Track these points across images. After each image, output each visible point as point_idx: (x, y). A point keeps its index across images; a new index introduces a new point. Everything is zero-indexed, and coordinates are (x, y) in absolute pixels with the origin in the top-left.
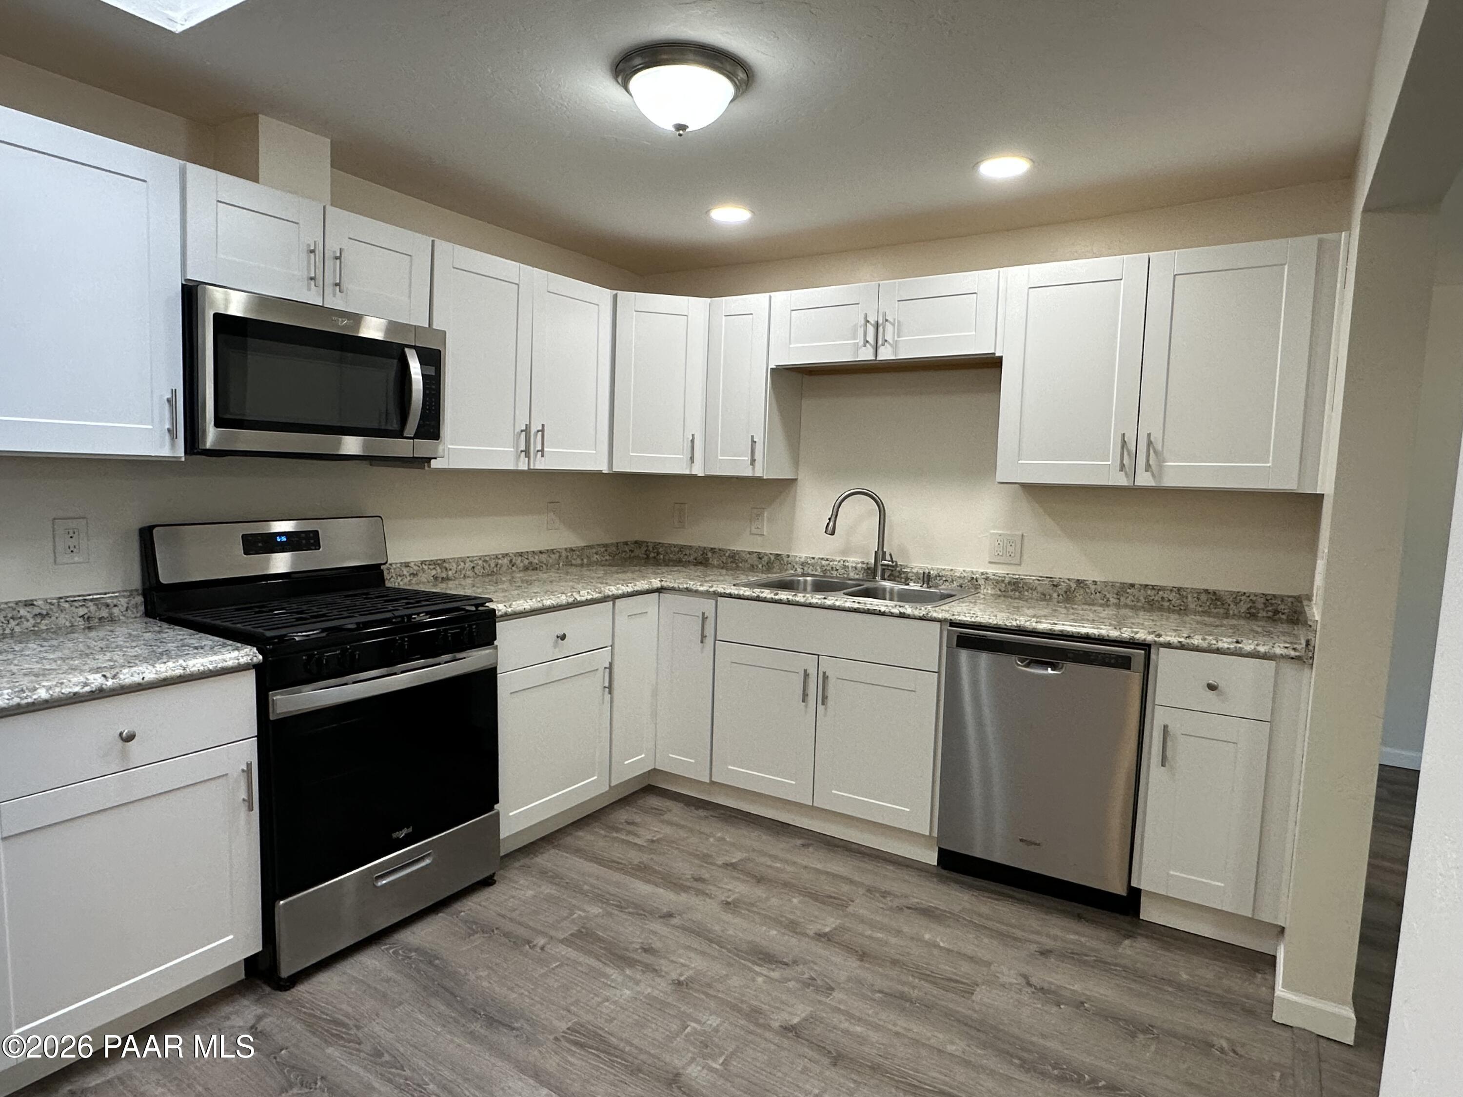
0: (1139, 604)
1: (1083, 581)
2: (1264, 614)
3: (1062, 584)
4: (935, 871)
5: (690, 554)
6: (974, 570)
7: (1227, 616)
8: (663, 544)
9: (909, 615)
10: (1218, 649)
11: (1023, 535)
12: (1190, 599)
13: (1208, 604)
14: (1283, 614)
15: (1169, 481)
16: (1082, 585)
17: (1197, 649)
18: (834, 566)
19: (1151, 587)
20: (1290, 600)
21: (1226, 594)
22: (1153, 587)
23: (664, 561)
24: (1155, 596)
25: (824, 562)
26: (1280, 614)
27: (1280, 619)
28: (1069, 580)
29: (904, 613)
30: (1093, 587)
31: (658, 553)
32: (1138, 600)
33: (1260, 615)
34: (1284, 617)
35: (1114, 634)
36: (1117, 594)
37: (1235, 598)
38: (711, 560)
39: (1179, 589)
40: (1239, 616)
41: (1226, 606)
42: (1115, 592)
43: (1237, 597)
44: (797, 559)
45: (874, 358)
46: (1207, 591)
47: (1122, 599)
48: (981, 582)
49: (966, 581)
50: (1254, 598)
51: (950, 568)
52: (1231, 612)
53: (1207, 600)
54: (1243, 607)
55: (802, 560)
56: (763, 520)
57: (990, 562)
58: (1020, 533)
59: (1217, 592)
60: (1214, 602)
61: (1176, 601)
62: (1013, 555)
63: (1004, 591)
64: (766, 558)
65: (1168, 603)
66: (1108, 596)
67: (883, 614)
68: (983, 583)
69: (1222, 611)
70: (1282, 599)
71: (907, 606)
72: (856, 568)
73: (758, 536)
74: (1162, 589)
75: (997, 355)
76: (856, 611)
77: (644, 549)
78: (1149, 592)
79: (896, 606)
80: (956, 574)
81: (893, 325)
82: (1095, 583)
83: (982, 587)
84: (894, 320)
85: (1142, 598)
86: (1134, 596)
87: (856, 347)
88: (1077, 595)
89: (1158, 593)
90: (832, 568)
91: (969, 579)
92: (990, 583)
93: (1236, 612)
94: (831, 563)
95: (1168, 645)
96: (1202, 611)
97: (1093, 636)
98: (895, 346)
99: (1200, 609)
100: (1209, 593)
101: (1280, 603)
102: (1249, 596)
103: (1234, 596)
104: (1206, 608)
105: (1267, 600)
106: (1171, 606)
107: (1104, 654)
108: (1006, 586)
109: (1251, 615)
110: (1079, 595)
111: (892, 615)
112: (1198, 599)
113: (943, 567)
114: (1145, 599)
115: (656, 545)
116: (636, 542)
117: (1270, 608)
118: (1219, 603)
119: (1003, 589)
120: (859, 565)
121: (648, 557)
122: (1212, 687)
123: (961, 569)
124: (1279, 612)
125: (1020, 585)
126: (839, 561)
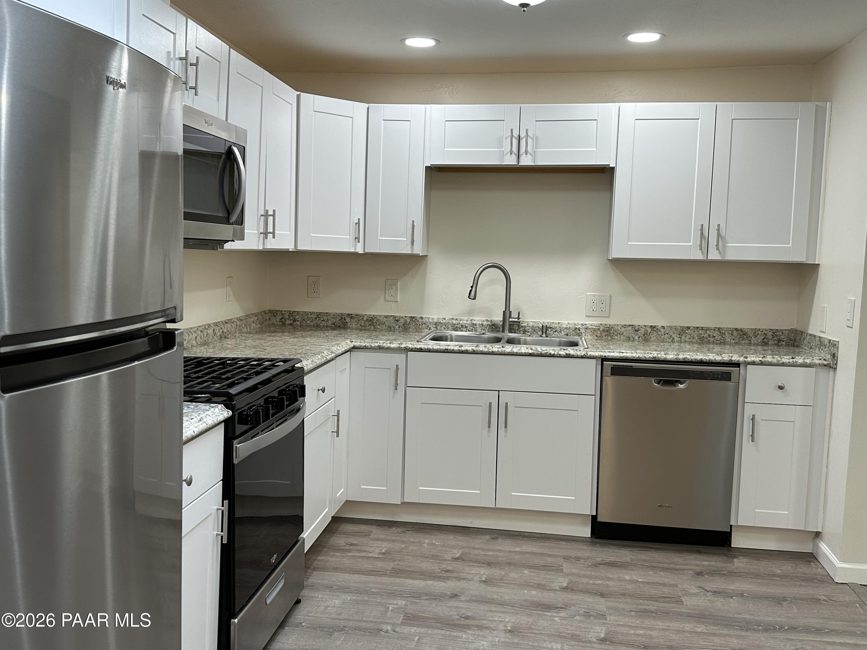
0: (694, 340)
1: (655, 327)
2: (773, 343)
3: (641, 329)
4: (589, 539)
5: (328, 320)
6: (576, 322)
7: (750, 344)
8: (298, 312)
9: (573, 355)
10: (783, 363)
11: (610, 295)
12: (727, 334)
13: (738, 337)
14: (783, 341)
15: (731, 256)
16: (655, 329)
17: (771, 364)
18: (464, 324)
19: (701, 328)
20: (787, 332)
21: (749, 330)
22: (702, 329)
23: (301, 326)
24: (704, 334)
25: (454, 322)
26: (782, 342)
27: (782, 345)
28: (645, 326)
29: (570, 354)
30: (663, 330)
31: (295, 320)
32: (694, 338)
33: (769, 343)
34: (784, 343)
35: (718, 358)
36: (679, 334)
37: (755, 333)
38: (349, 324)
39: (719, 329)
40: (757, 345)
41: (749, 338)
42: (678, 333)
43: (756, 332)
44: (431, 320)
45: (516, 164)
46: (736, 329)
47: (683, 337)
48: (582, 331)
49: (571, 331)
50: (766, 332)
51: (557, 322)
52: (753, 342)
53: (738, 335)
54: (760, 338)
55: (435, 320)
56: (396, 289)
57: (587, 316)
58: (608, 294)
59: (743, 330)
60: (742, 336)
61: (718, 338)
62: (604, 310)
63: (600, 336)
64: (402, 320)
65: (713, 339)
66: (673, 336)
67: (553, 356)
68: (584, 331)
69: (747, 342)
70: (782, 331)
71: (569, 349)
72: (482, 325)
73: (392, 303)
74: (708, 329)
75: (611, 166)
76: (531, 355)
77: (278, 318)
78: (701, 332)
79: (561, 349)
80: (563, 326)
81: (532, 139)
82: (663, 327)
83: (583, 335)
84: (533, 135)
85: (695, 336)
86: (690, 335)
87: (502, 154)
88: (652, 336)
89: (706, 332)
90: (462, 326)
91: (573, 329)
92: (589, 331)
93: (755, 342)
94: (461, 322)
95: (753, 363)
96: (735, 343)
97: (705, 361)
98: (534, 155)
99: (734, 341)
100: (738, 330)
101: (781, 334)
102: (762, 331)
103: (754, 331)
104: (737, 341)
105: (774, 333)
106: (715, 340)
107: (714, 372)
108: (601, 333)
109: (765, 343)
110: (653, 337)
111: (560, 356)
112: (732, 335)
113: (552, 321)
114: (698, 336)
115: (291, 314)
116: (270, 311)
117: (775, 338)
118: (745, 337)
119: (599, 335)
120: (485, 323)
121: (284, 324)
122: (781, 388)
123: (566, 322)
124: (781, 340)
125: (612, 332)
126: (467, 320)
